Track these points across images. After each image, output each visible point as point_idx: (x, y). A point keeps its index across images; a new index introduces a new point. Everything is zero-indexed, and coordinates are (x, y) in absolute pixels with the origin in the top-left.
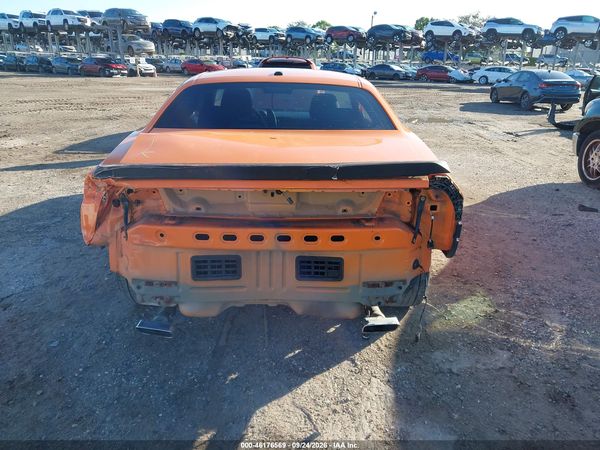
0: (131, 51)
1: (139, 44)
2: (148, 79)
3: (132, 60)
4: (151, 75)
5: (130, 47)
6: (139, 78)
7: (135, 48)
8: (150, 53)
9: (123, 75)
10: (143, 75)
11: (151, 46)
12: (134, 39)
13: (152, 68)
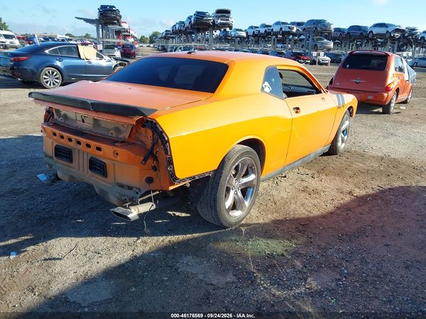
0: (316, 48)
1: (322, 43)
2: (324, 67)
3: (315, 54)
4: (326, 64)
5: (316, 45)
6: (317, 66)
7: (319, 45)
8: (329, 49)
9: (307, 63)
10: (320, 64)
11: (331, 45)
12: (321, 39)
13: (328, 59)
